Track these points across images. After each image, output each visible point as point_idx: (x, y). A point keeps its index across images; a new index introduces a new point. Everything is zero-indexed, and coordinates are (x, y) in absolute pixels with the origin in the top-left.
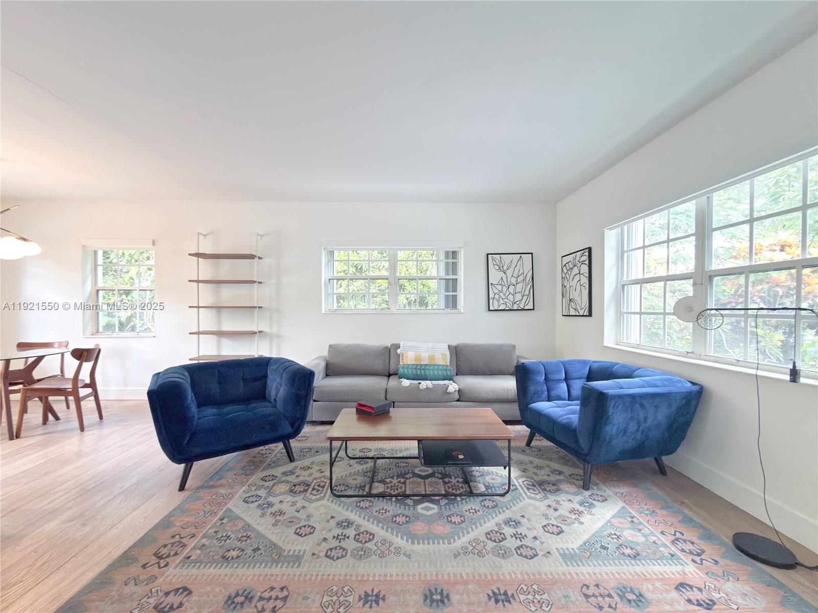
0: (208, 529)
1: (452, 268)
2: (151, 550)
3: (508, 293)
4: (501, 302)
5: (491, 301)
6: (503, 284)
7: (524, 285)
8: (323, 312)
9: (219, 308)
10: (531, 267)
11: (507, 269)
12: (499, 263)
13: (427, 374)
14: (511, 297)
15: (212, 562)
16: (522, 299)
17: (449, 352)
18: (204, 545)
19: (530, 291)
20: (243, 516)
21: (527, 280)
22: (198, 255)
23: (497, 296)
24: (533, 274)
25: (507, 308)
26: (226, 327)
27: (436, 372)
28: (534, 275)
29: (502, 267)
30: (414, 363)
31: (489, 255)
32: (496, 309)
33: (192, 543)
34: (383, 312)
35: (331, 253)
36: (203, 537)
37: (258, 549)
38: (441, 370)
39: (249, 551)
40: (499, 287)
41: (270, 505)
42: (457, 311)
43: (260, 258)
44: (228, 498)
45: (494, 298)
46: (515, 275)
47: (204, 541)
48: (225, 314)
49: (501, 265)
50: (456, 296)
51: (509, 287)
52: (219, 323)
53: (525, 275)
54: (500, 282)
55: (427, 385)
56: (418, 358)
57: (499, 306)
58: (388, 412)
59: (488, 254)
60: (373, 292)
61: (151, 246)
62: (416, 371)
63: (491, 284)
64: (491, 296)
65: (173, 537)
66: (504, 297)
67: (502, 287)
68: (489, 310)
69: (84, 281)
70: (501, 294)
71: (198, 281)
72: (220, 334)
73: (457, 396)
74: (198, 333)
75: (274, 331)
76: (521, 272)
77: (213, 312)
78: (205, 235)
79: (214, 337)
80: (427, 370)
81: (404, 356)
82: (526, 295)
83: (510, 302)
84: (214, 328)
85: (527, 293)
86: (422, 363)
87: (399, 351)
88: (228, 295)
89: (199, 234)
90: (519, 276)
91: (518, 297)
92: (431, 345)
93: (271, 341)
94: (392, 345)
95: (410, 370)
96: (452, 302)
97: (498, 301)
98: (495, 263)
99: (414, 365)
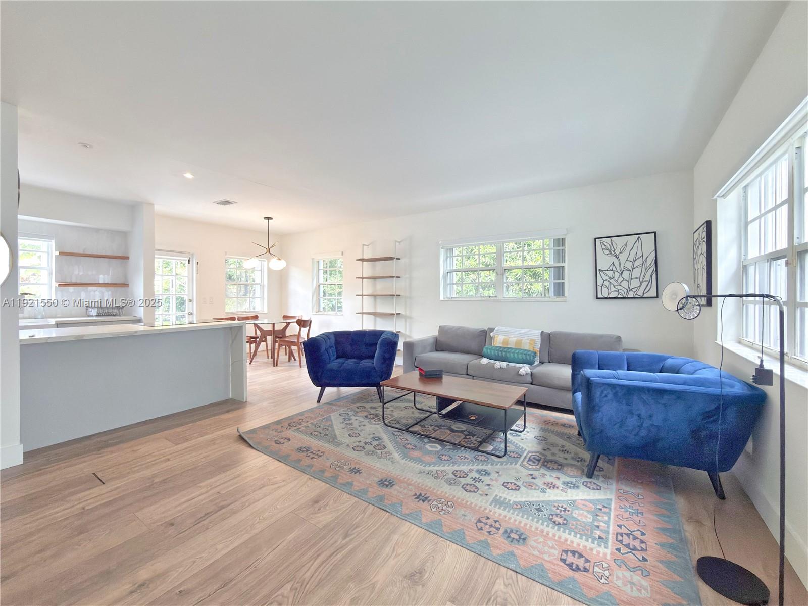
0: (315, 421)
1: (560, 255)
2: (289, 422)
3: (621, 279)
4: (612, 289)
5: (599, 288)
6: (614, 269)
7: (644, 269)
8: (442, 298)
9: (375, 296)
10: (654, 248)
11: (620, 253)
12: (609, 247)
13: (508, 356)
14: (625, 284)
15: (306, 433)
16: (640, 286)
17: (540, 339)
18: (308, 426)
19: (651, 276)
20: (333, 420)
21: (648, 263)
22: (363, 260)
23: (606, 283)
24: (656, 256)
25: (620, 296)
26: (379, 310)
27: (516, 355)
28: (658, 256)
29: (614, 251)
30: (501, 346)
31: (597, 240)
32: (606, 297)
33: (304, 424)
34: (490, 299)
35: (451, 250)
36: (310, 423)
37: (327, 435)
38: (521, 354)
39: (322, 435)
40: (610, 274)
41: (350, 419)
42: (565, 299)
43: (398, 259)
44: (334, 411)
45: (603, 285)
46: (631, 258)
47: (309, 425)
48: (379, 300)
49: (613, 249)
50: (563, 284)
51: (622, 273)
52: (375, 307)
53: (645, 257)
54: (611, 268)
55: (501, 365)
56: (505, 342)
57: (609, 294)
58: (442, 378)
59: (595, 239)
60: (510, 281)
61: (341, 256)
62: (502, 353)
63: (600, 270)
64: (600, 282)
65: (300, 420)
66: (615, 283)
67: (614, 273)
68: (597, 298)
69: (313, 280)
70: (612, 281)
71: (363, 278)
72: (376, 314)
73: (529, 379)
74: (363, 313)
75: (408, 313)
76: (639, 254)
77: (372, 299)
78: (368, 246)
79: (372, 317)
80: (508, 352)
81: (495, 339)
82: (646, 281)
83: (623, 289)
84: (372, 310)
85: (647, 277)
86: (509, 347)
87: (492, 334)
88: (381, 287)
89: (363, 245)
90: (636, 260)
91: (635, 283)
92: (523, 331)
93: (405, 321)
94: (488, 328)
95: (493, 352)
96: (560, 290)
97: (608, 288)
98: (604, 247)
99: (501, 347)
